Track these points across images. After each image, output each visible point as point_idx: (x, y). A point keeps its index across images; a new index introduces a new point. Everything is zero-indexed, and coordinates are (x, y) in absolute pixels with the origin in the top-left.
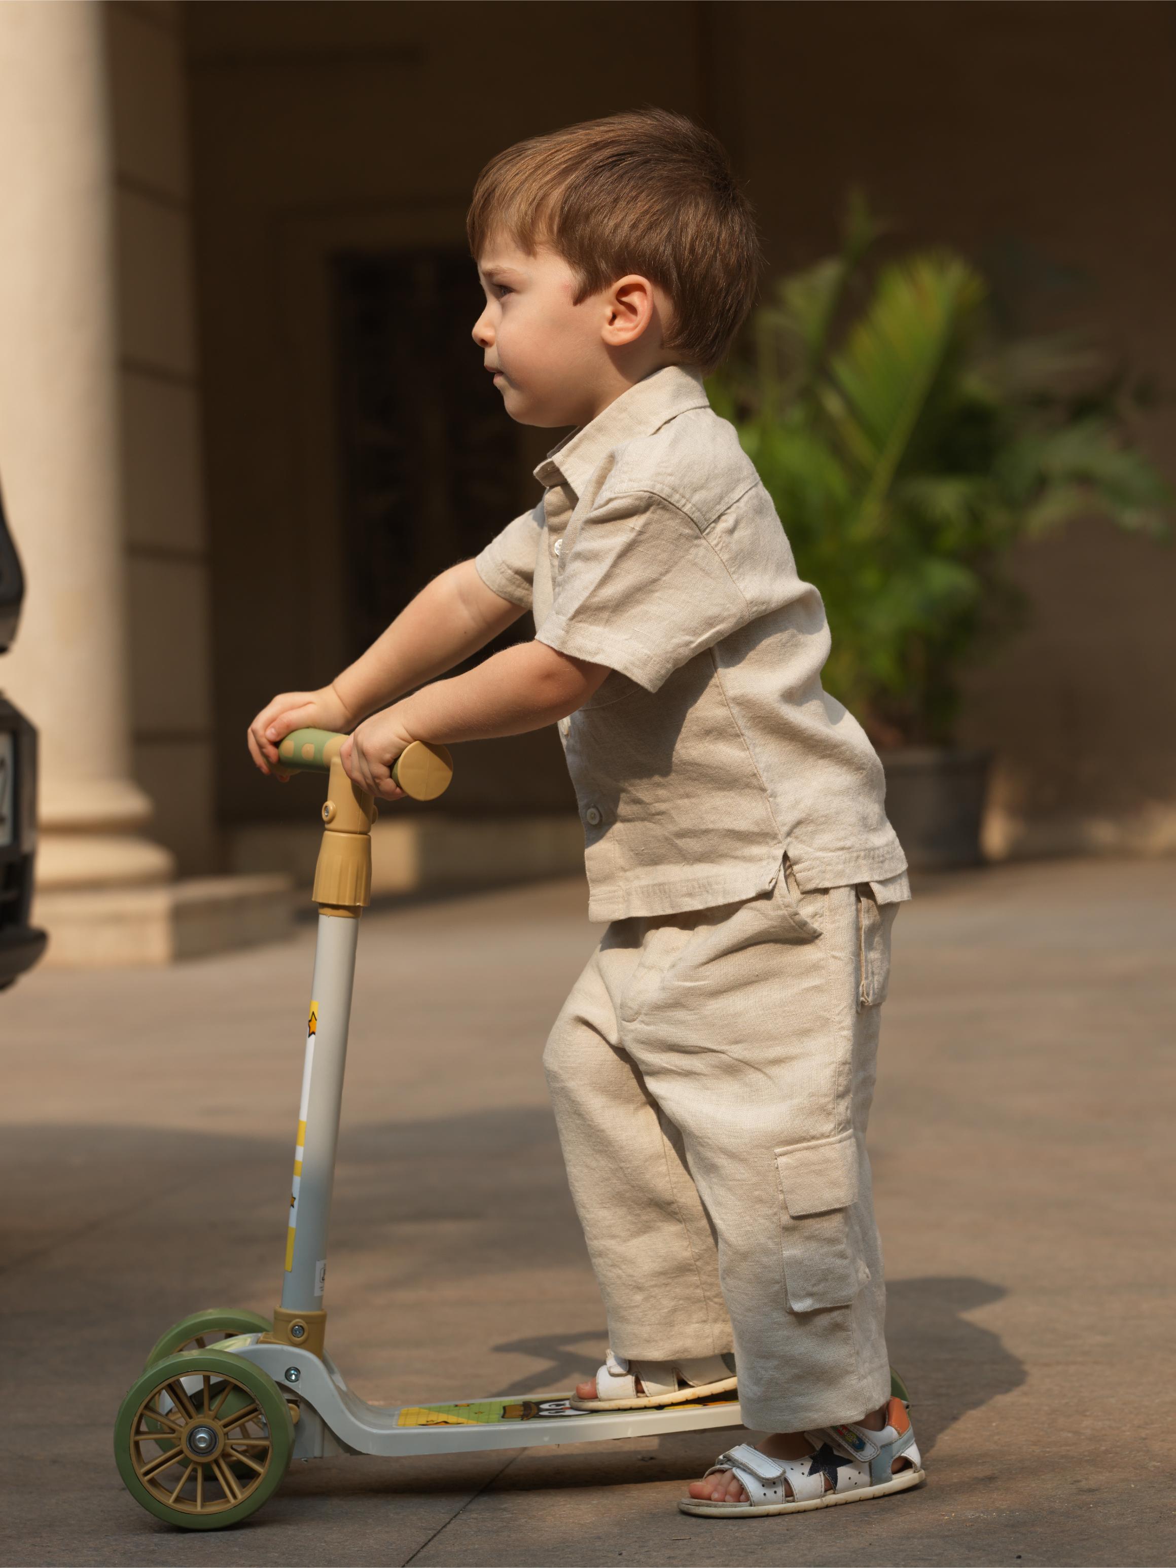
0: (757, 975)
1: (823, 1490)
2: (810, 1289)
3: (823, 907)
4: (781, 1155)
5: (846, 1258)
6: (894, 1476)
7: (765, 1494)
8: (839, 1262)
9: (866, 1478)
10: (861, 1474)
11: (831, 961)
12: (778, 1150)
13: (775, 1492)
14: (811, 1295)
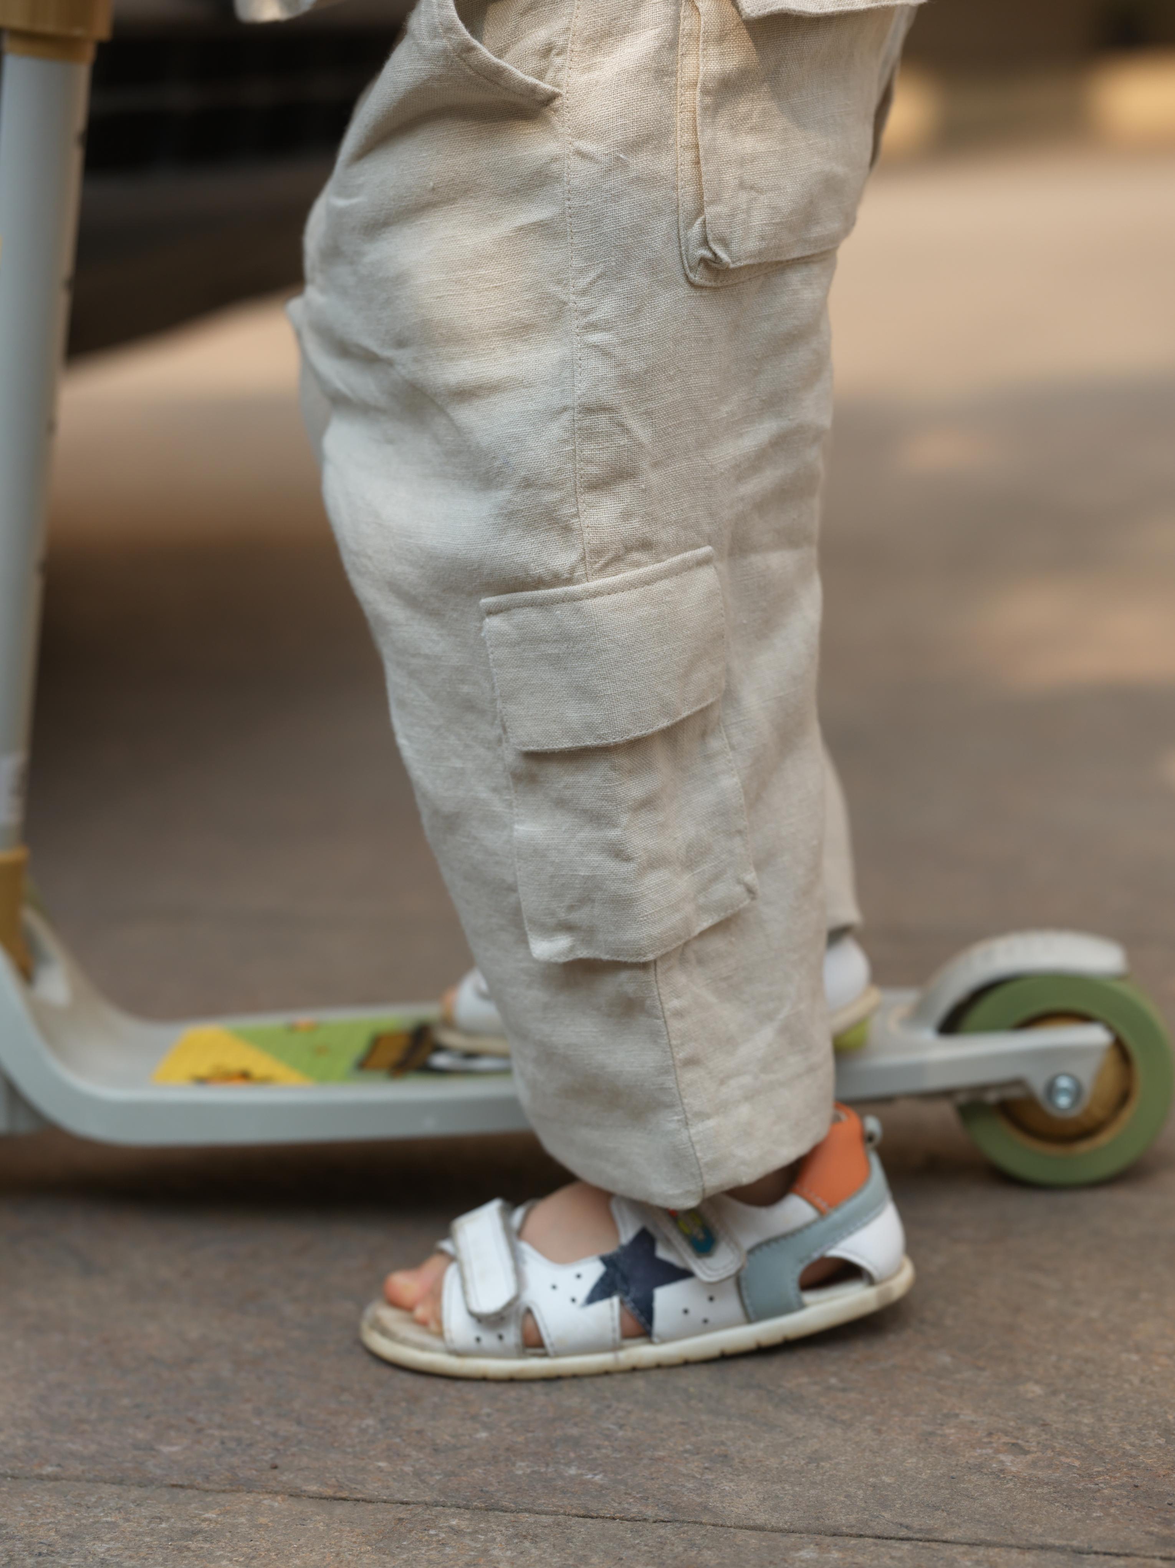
0: (433, 189)
1: (618, 1335)
2: (562, 915)
3: (568, 29)
4: (490, 613)
5: (628, 859)
6: (809, 1297)
7: (478, 1340)
8: (612, 865)
9: (730, 1306)
10: (717, 1302)
11: (576, 163)
12: (488, 601)
13: (501, 1337)
14: (567, 928)
